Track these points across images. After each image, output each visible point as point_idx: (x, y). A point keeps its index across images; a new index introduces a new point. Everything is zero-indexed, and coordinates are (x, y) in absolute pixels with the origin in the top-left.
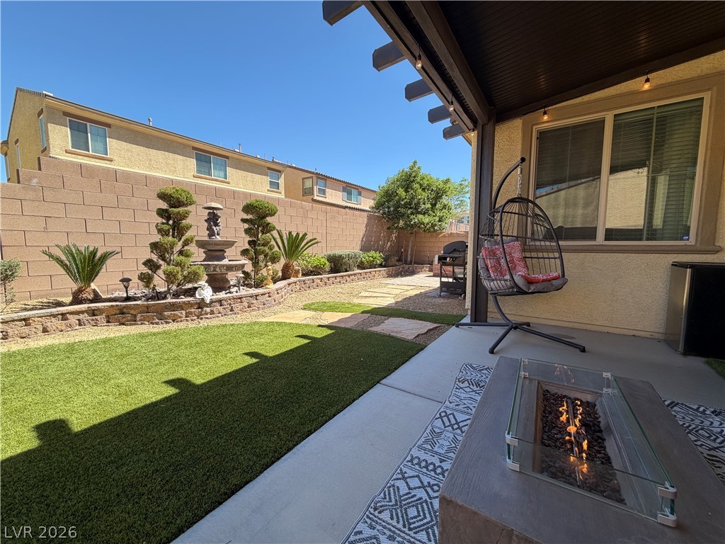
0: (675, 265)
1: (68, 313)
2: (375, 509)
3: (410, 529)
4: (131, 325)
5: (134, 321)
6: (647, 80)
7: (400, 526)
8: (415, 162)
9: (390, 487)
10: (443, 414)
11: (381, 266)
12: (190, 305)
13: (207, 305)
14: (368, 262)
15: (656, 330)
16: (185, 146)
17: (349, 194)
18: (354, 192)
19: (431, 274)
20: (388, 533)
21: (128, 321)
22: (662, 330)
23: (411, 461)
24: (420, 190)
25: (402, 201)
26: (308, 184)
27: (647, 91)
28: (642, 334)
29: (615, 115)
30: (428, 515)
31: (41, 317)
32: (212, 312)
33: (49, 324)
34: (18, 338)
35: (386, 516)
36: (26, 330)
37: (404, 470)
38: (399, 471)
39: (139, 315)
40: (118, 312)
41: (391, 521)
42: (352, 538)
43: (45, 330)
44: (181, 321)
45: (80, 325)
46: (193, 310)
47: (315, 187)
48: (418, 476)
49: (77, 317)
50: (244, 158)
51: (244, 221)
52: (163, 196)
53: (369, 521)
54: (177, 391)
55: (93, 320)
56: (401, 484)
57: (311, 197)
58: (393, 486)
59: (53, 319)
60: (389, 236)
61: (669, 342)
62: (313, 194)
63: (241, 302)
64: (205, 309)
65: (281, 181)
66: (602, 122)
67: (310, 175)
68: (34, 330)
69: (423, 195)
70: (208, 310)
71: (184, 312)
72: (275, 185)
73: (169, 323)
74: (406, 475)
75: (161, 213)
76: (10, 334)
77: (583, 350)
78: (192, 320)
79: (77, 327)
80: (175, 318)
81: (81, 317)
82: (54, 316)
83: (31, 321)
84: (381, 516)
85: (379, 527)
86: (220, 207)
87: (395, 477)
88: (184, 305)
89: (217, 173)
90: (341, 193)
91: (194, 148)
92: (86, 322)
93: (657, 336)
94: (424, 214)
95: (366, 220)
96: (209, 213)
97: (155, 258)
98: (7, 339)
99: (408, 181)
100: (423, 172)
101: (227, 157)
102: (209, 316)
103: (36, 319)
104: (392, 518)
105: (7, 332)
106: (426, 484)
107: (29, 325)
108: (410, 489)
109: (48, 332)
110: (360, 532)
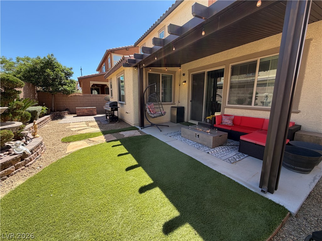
0: (172, 107)
12: (16, 160)
27: (166, 71)
44: (15, 173)
46: (20, 163)
66: (160, 75)
71: (13, 167)
73: (5, 179)
77: (168, 126)
78: (22, 170)
100: (58, 61)
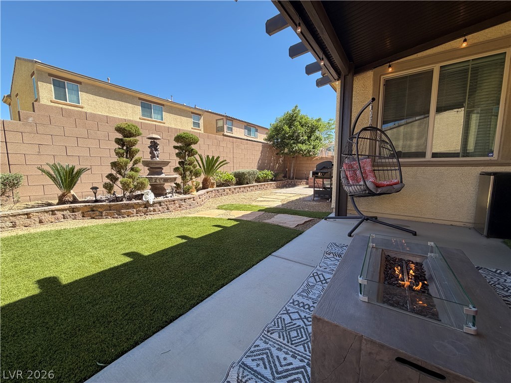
0: (483, 174)
1: (56, 210)
2: (268, 332)
3: (292, 344)
4: (99, 218)
5: (101, 216)
6: (465, 40)
7: (285, 342)
8: (296, 107)
9: (278, 318)
10: (315, 274)
11: (272, 180)
12: (139, 205)
13: (151, 205)
14: (262, 178)
15: (468, 221)
16: (134, 97)
17: (249, 130)
18: (253, 129)
19: (308, 186)
20: (277, 346)
21: (97, 216)
22: (472, 221)
23: (293, 303)
24: (299, 127)
25: (287, 134)
26: (220, 123)
27: (464, 48)
28: (458, 224)
29: (441, 67)
30: (304, 336)
31: (38, 212)
32: (154, 211)
33: (43, 218)
34: (23, 227)
35: (276, 336)
36: (28, 221)
37: (288, 308)
38: (284, 309)
39: (104, 212)
40: (90, 210)
41: (279, 339)
42: (252, 349)
43: (41, 222)
44: (133, 216)
45: (64, 218)
46: (141, 209)
47: (225, 126)
48: (297, 312)
49: (62, 213)
50: (175, 106)
51: (175, 147)
52: (119, 130)
53: (264, 339)
54: (132, 259)
55: (73, 215)
56: (286, 317)
57: (222, 133)
58: (281, 318)
59: (46, 214)
60: (278, 160)
61: (477, 229)
62: (224, 131)
63: (175, 204)
64: (149, 208)
65: (201, 122)
66: (431, 72)
67: (222, 117)
68: (33, 221)
69: (301, 130)
70: (152, 209)
71: (135, 210)
72: (197, 125)
73: (125, 217)
74: (289, 312)
75: (118, 141)
76: (18, 224)
77: (415, 234)
78: (141, 216)
79: (63, 220)
80: (129, 214)
81: (65, 213)
82: (47, 212)
83: (31, 215)
84: (272, 336)
85: (270, 343)
86: (159, 137)
87: (281, 312)
88: (135, 206)
89: (156, 116)
90: (243, 130)
91: (140, 99)
92: (68, 217)
93: (468, 225)
94: (303, 143)
95: (261, 148)
96: (151, 142)
97: (114, 172)
98: (15, 227)
99: (291, 120)
100: (302, 113)
101: (163, 105)
102: (152, 213)
103: (34, 214)
104: (280, 337)
105: (15, 223)
106: (303, 317)
107: (30, 218)
108: (292, 320)
109: (43, 223)
110: (258, 346)
